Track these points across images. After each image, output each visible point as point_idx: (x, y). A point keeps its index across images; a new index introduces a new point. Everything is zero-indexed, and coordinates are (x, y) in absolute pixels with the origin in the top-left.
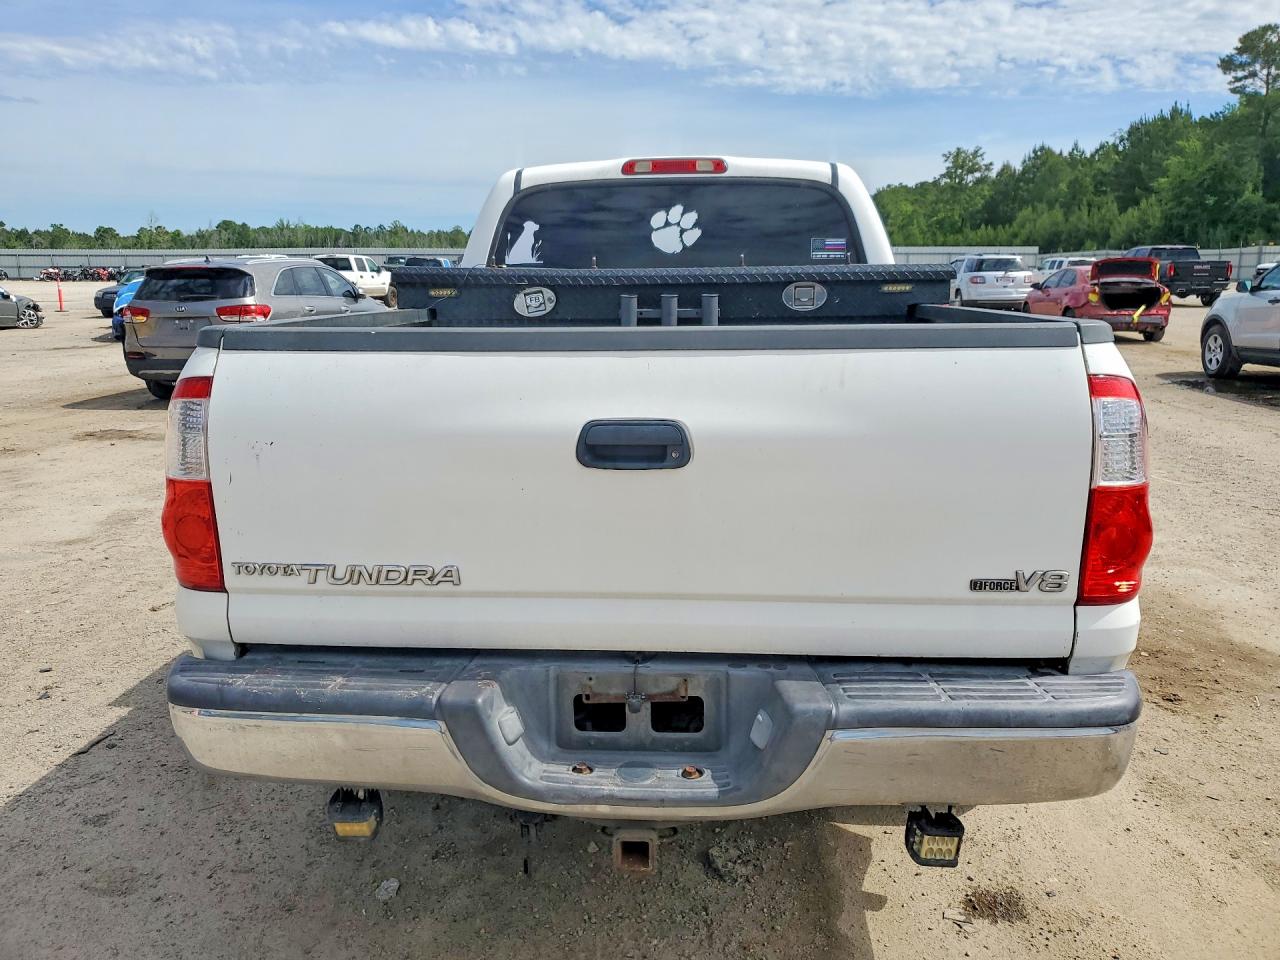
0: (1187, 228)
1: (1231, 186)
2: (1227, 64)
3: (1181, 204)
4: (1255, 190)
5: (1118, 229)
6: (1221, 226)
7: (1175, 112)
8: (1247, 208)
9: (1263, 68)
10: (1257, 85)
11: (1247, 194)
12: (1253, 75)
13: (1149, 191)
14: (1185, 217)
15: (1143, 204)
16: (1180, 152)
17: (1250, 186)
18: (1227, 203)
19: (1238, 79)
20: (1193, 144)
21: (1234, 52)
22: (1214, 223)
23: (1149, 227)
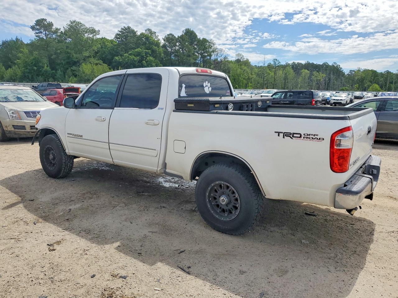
0: (30, 76)
1: (41, 64)
2: (33, 28)
3: (27, 69)
4: (47, 66)
5: (7, 75)
6: (40, 76)
7: (17, 39)
8: (46, 71)
9: (44, 31)
10: (43, 36)
11: (45, 67)
12: (41, 33)
13: (15, 64)
14: (29, 73)
15: (14, 68)
16: (21, 52)
17: (46, 65)
18: (40, 70)
19: (37, 33)
20: (26, 51)
21: (35, 25)
22: (38, 75)
23: (17, 75)
